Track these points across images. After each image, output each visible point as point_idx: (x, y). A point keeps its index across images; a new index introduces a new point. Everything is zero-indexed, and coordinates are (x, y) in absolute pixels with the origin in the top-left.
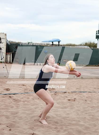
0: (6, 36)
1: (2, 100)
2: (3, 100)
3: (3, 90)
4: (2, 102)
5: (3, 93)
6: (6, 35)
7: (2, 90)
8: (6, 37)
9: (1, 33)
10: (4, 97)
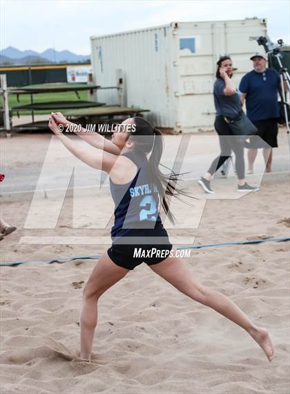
0: (264, 28)
1: (277, 261)
2: (281, 259)
3: (276, 226)
4: (278, 268)
5: (277, 236)
6: (264, 23)
7: (272, 223)
8: (266, 31)
9: (247, 19)
10: (281, 250)
